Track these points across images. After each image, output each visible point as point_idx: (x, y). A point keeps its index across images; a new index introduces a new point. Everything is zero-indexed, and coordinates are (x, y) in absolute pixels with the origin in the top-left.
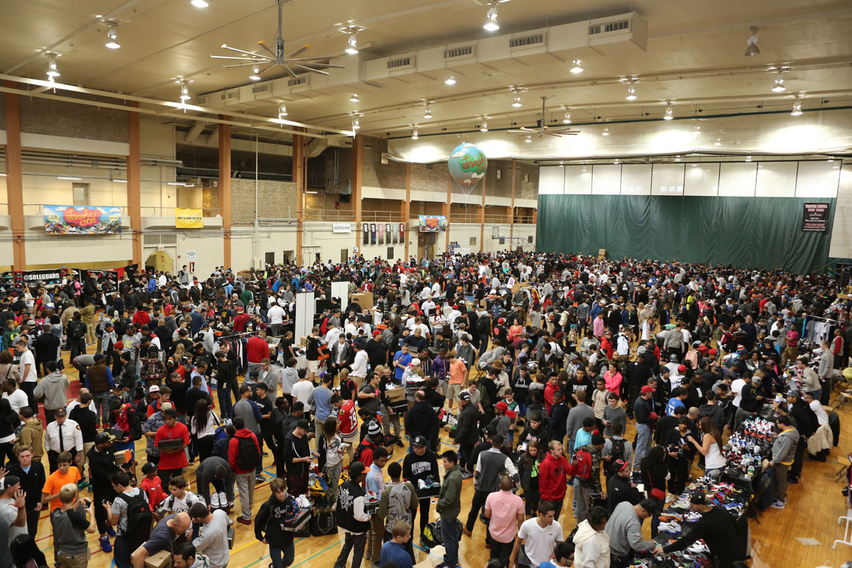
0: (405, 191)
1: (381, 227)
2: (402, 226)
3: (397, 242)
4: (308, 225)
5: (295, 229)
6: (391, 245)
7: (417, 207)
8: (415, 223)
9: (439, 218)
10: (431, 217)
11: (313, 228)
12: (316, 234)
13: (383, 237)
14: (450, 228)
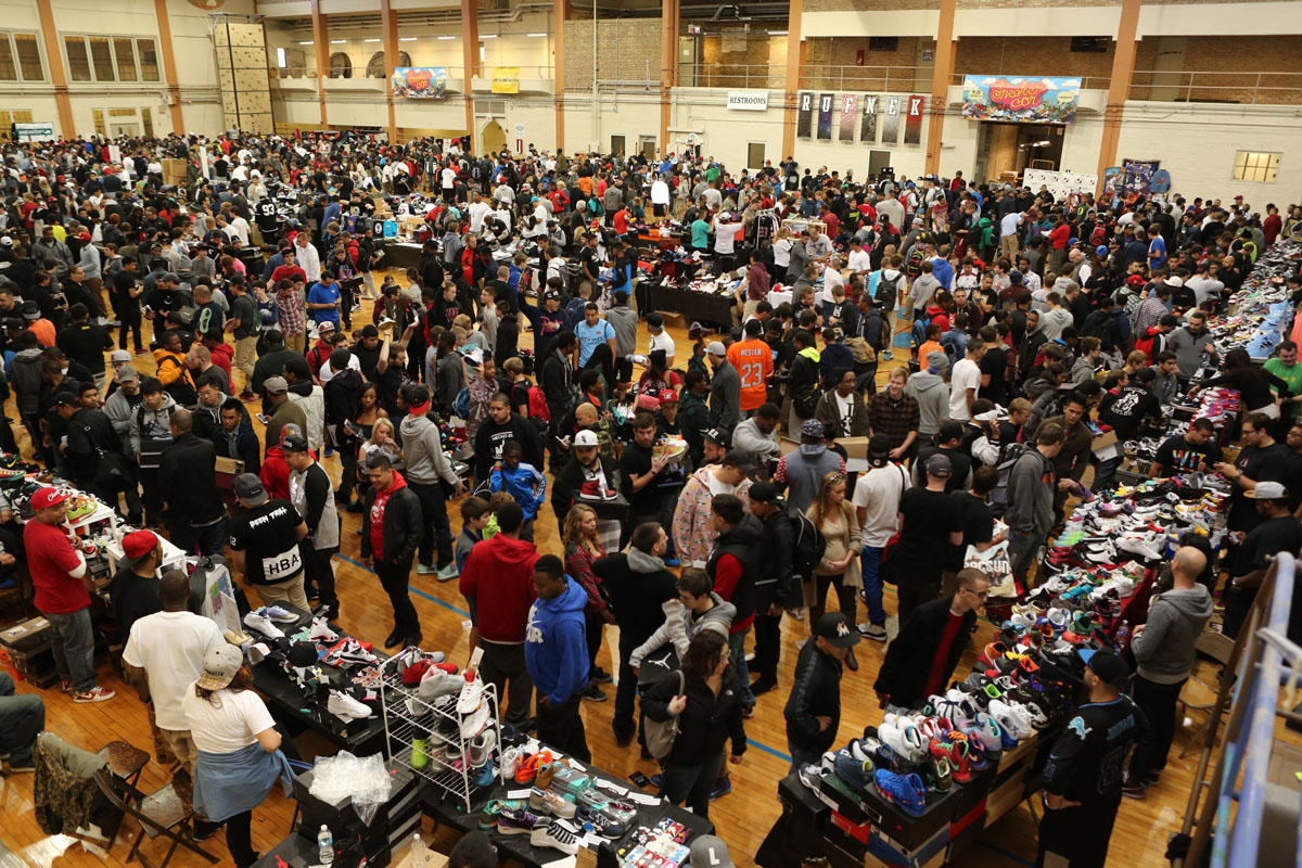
0: (939, 11)
1: (848, 103)
2: (916, 103)
3: (895, 141)
4: (685, 93)
5: (659, 99)
6: (880, 146)
7: (978, 53)
8: (955, 94)
9: (1049, 83)
10: (1016, 81)
11: (689, 99)
12: (696, 111)
13: (852, 125)
14: (1126, 115)
